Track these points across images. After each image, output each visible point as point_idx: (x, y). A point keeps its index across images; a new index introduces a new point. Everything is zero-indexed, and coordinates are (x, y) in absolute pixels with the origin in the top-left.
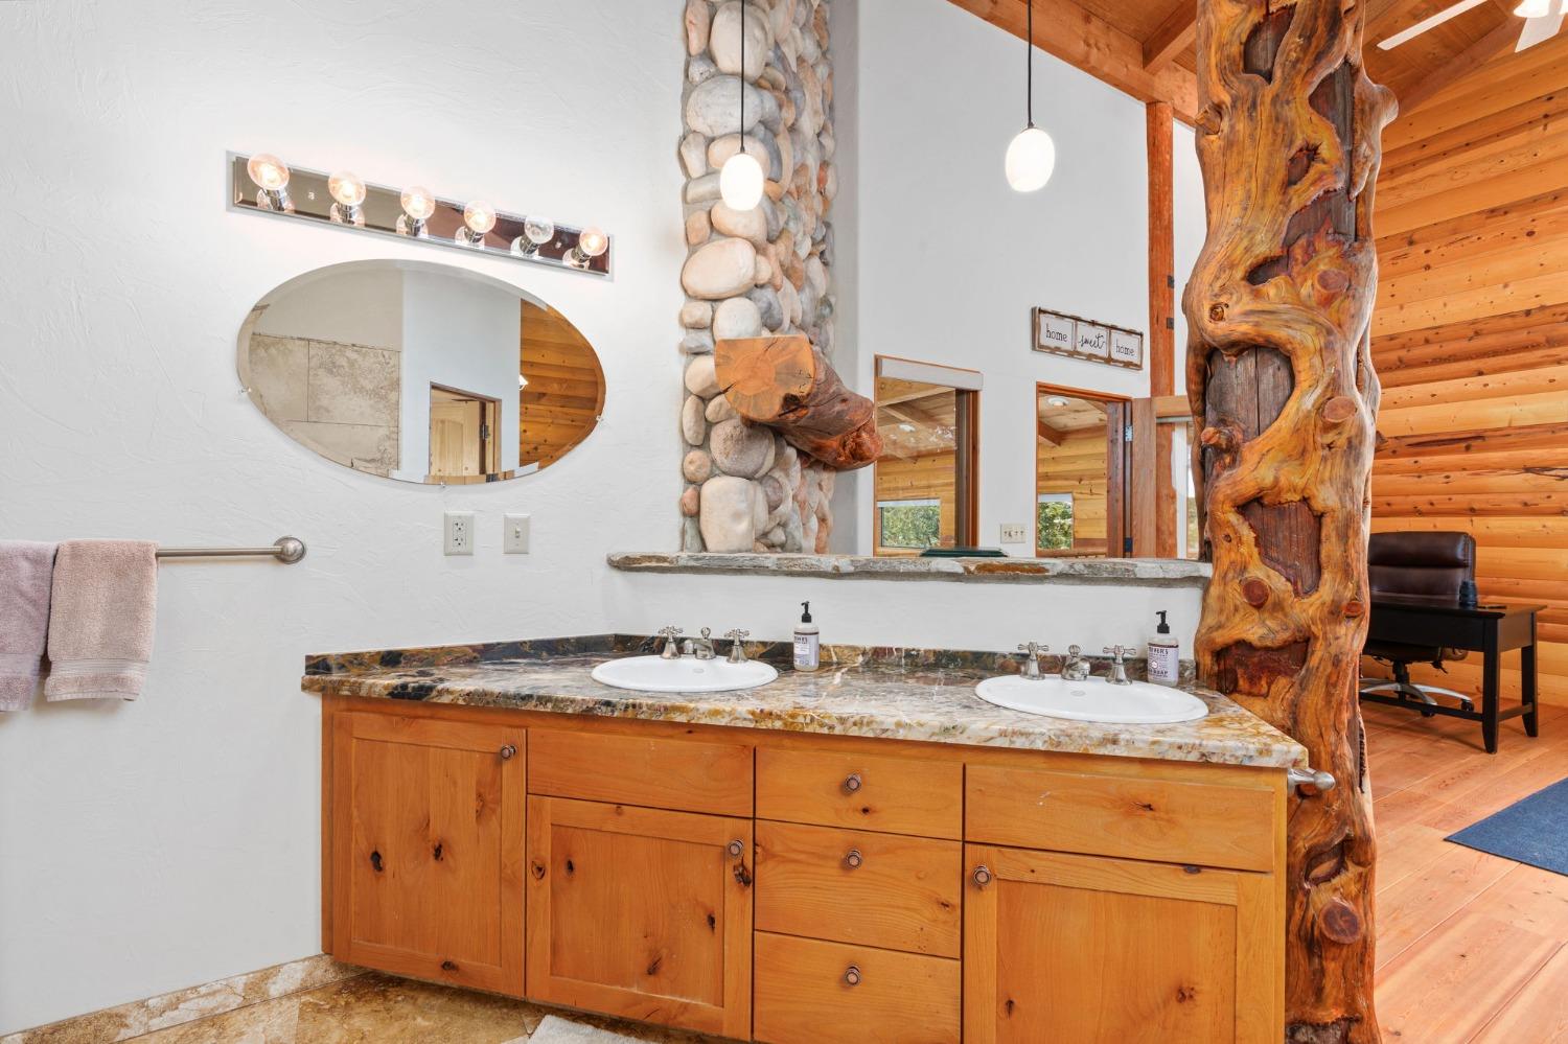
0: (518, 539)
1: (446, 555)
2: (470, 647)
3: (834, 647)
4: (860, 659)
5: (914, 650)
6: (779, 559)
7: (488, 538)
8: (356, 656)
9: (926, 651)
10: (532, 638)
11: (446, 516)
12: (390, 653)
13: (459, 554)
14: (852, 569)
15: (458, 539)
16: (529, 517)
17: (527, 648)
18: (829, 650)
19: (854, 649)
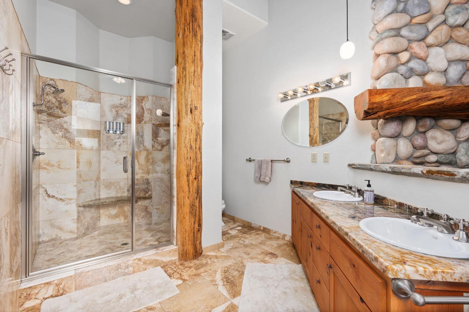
0: (326, 159)
1: (312, 162)
2: (315, 183)
3: (390, 199)
4: (396, 206)
5: (410, 206)
6: (375, 166)
7: (320, 159)
8: (296, 181)
9: (414, 207)
10: (328, 184)
11: (312, 154)
12: (301, 182)
13: (314, 162)
14: (390, 170)
15: (314, 158)
16: (329, 154)
17: (327, 186)
18: (388, 200)
19: (394, 201)
